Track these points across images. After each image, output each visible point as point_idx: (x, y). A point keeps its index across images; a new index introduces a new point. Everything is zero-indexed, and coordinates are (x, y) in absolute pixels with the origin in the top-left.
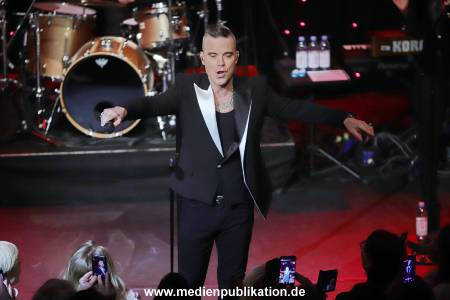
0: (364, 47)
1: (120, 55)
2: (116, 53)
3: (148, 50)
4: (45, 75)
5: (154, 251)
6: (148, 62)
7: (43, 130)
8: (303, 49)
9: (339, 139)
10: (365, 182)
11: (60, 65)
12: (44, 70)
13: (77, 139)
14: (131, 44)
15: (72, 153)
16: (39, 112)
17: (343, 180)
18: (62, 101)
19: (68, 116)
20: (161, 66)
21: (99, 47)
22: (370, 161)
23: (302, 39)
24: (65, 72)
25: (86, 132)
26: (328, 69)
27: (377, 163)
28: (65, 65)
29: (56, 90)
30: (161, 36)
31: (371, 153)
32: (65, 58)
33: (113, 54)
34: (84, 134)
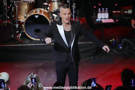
0: (119, 12)
1: (42, 14)
2: (41, 13)
3: (51, 13)
4: (19, 20)
5: (53, 75)
6: (51, 16)
7: (18, 38)
8: (100, 12)
9: (111, 41)
10: (119, 54)
11: (24, 17)
12: (19, 19)
13: (29, 41)
14: (46, 11)
15: (27, 45)
16: (17, 32)
17: (112, 54)
18: (24, 28)
19: (26, 33)
20: (55, 18)
21: (36, 12)
22: (121, 48)
23: (99, 9)
24: (25, 19)
25: (32, 38)
26: (108, 19)
27: (123, 48)
28: (25, 17)
29: (22, 25)
30: (55, 8)
31: (121, 45)
32: (25, 15)
33: (40, 14)
34: (31, 39)
